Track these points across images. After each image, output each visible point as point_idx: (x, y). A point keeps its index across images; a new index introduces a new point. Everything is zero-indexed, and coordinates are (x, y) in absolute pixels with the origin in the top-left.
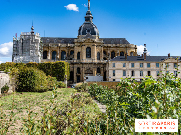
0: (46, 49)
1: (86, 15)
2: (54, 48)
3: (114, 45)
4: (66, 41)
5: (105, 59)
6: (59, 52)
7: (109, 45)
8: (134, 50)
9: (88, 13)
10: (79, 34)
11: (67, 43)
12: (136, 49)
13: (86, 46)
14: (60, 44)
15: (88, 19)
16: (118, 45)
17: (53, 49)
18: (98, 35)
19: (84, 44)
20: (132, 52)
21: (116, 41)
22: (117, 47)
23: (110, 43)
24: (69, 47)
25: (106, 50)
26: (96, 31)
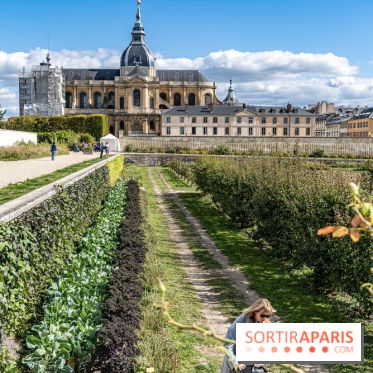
0: (70, 89)
1: (134, 29)
2: (83, 88)
3: (179, 83)
4: (102, 75)
5: (162, 107)
6: (90, 93)
7: (171, 83)
8: (211, 91)
9: (137, 27)
10: (123, 64)
11: (103, 79)
12: (214, 88)
13: (133, 89)
14: (91, 82)
15: (137, 37)
16: (186, 83)
17: (81, 89)
18: (153, 65)
19: (129, 85)
20: (208, 95)
21: (183, 75)
22: (183, 86)
23: (173, 80)
24: (107, 86)
25: (166, 92)
26: (150, 58)
